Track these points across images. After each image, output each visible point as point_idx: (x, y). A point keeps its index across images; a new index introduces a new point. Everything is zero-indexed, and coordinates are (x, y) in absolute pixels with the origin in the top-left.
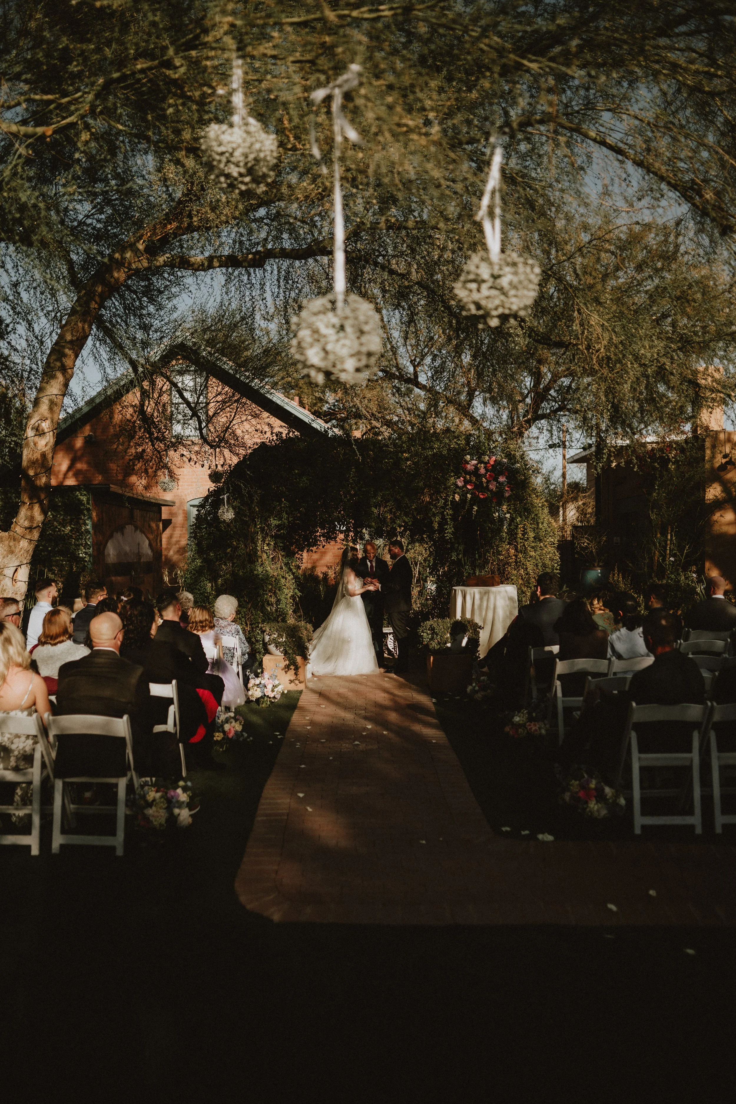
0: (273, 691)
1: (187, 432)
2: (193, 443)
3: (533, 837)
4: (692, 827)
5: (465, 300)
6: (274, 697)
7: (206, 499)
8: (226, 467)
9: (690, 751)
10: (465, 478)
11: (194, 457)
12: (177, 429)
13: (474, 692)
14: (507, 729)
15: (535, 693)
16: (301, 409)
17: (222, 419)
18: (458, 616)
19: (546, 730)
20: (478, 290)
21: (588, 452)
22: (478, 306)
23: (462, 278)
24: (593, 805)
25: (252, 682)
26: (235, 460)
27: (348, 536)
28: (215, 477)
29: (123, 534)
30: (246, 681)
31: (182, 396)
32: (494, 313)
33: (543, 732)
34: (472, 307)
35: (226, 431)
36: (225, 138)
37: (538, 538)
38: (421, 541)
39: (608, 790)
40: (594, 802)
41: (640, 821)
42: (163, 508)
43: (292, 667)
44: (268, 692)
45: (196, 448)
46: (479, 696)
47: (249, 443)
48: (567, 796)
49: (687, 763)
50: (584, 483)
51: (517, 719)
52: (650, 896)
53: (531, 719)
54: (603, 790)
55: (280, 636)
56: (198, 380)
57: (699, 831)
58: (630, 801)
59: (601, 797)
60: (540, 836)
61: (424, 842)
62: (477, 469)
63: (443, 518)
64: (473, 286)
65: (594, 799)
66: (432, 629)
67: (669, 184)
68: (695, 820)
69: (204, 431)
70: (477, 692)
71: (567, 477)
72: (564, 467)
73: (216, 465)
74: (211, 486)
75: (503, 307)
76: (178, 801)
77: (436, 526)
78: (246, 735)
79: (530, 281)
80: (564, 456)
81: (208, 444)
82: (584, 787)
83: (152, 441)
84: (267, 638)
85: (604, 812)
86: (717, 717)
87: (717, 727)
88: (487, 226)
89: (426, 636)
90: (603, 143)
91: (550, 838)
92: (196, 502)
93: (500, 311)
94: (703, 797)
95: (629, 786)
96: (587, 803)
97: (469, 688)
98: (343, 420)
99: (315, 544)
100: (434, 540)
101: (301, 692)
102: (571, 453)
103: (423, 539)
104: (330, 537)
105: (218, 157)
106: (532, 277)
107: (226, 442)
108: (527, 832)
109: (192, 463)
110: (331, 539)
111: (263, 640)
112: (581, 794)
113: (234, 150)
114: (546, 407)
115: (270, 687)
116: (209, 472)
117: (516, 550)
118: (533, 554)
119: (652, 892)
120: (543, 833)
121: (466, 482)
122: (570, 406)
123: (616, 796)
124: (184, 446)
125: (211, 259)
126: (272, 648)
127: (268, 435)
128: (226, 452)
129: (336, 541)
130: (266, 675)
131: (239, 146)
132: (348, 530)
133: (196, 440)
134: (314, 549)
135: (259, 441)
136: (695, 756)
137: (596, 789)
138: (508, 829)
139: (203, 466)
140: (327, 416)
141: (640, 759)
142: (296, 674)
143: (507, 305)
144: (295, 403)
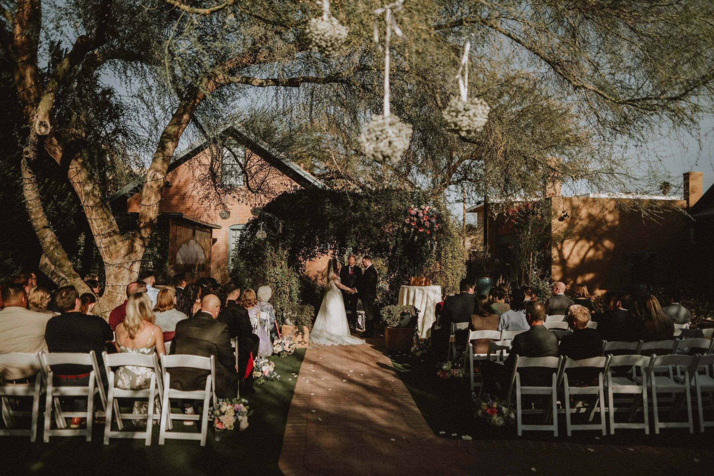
0: (289, 347)
1: (238, 183)
2: (241, 190)
3: (459, 437)
4: (552, 432)
5: (449, 121)
6: (290, 352)
7: (247, 225)
8: (260, 206)
9: (551, 385)
10: (410, 218)
11: (241, 198)
12: (233, 180)
13: (416, 351)
14: (439, 373)
15: (455, 351)
16: (305, 172)
17: (261, 175)
18: (405, 304)
19: (463, 375)
20: (456, 116)
21: (479, 206)
22: (456, 125)
23: (448, 109)
24: (495, 418)
25: (276, 342)
26: (267, 201)
27: (335, 252)
28: (254, 211)
29: (188, 245)
30: (272, 340)
31: (237, 161)
32: (465, 129)
33: (461, 375)
34: (453, 125)
35: (262, 183)
36: (320, 27)
37: (453, 257)
38: (382, 257)
39: (504, 409)
40: (496, 416)
41: (521, 428)
42: (213, 230)
43: (300, 333)
44: (286, 348)
45: (242, 193)
46: (419, 354)
47: (277, 191)
48: (480, 412)
49: (549, 393)
50: (476, 225)
51: (445, 367)
52: (532, 471)
53: (453, 367)
54: (501, 408)
55: (293, 313)
56: (248, 151)
57: (556, 434)
58: (516, 415)
59: (500, 413)
60: (464, 437)
61: (393, 440)
62: (418, 213)
63: (397, 242)
64: (454, 114)
65: (496, 414)
66: (389, 312)
67: (546, 60)
68: (554, 428)
69: (250, 182)
70: (417, 351)
71: (466, 221)
72: (464, 215)
73: (255, 204)
74: (251, 216)
75: (469, 126)
76: (242, 412)
77: (391, 247)
78: (275, 374)
79: (483, 113)
80: (464, 208)
81: (252, 191)
82: (489, 407)
83: (215, 187)
84: (285, 314)
85: (502, 422)
86: (567, 366)
87: (568, 371)
88: (461, 82)
89: (385, 316)
90: (509, 35)
91: (469, 438)
92: (240, 227)
93: (468, 128)
94: (559, 415)
95: (515, 407)
96: (492, 416)
97: (413, 349)
98: (329, 179)
99: (314, 256)
100: (389, 256)
101: (306, 349)
102: (468, 206)
103: (382, 255)
104: (323, 252)
105: (316, 37)
106: (485, 111)
107: (262, 190)
108: (455, 434)
109: (240, 202)
110: (324, 253)
111: (282, 316)
112: (488, 411)
113: (325, 33)
114: (455, 177)
115: (287, 345)
116: (251, 208)
117: (440, 264)
118: (450, 267)
119: (533, 469)
120: (465, 435)
121: (411, 221)
122: (469, 177)
123: (509, 413)
124: (236, 191)
125: (267, 80)
126: (288, 320)
127: (289, 187)
128: (262, 196)
129: (327, 255)
130: (285, 338)
131: (328, 32)
132: (335, 248)
133: (243, 187)
134: (313, 259)
135: (283, 190)
136: (554, 388)
137: (497, 408)
138: (444, 433)
139: (247, 204)
140: (320, 177)
141: (521, 389)
142: (302, 337)
143: (472, 125)
144: (301, 168)
